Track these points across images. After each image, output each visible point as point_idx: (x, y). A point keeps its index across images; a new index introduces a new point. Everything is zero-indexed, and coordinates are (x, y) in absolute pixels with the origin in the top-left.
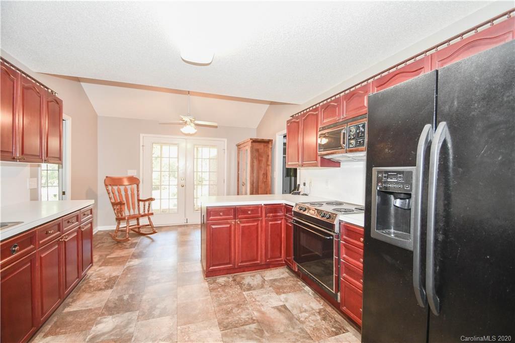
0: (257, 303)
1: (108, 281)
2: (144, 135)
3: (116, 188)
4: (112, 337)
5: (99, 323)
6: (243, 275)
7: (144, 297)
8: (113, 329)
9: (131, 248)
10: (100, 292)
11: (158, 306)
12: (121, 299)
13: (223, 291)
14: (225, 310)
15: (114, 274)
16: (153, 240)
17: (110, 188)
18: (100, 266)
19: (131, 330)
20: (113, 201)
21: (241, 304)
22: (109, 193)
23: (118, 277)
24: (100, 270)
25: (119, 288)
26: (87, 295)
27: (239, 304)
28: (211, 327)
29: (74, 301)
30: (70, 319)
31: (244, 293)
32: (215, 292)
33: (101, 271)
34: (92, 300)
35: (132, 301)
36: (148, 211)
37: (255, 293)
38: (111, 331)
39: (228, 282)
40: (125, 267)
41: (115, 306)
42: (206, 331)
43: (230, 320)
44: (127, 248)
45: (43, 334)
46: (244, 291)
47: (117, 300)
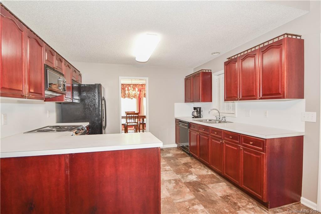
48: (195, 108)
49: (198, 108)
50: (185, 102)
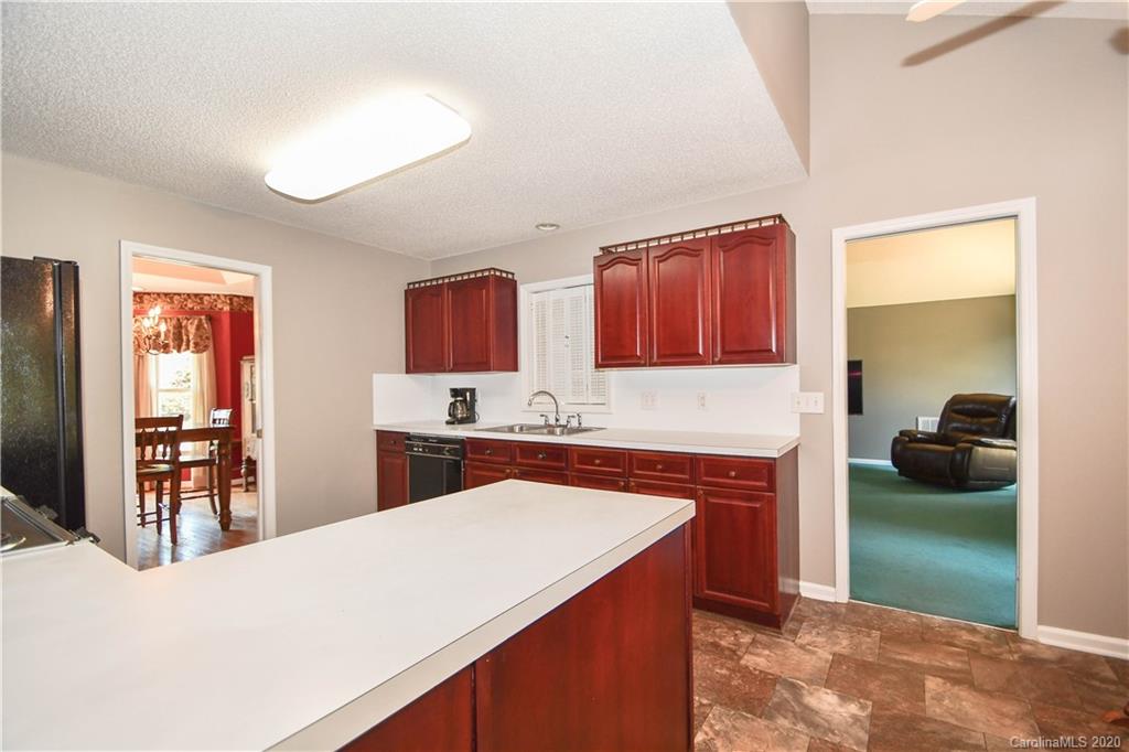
48: (455, 392)
49: (467, 390)
50: (407, 373)
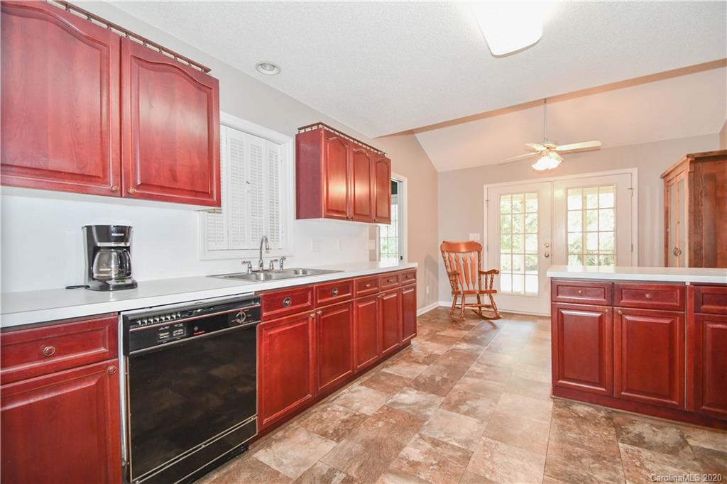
0: (644, 472)
1: (428, 357)
2: (488, 186)
3: (453, 255)
4: (408, 411)
5: (404, 392)
6: (633, 418)
7: (457, 386)
8: (414, 404)
9: (465, 330)
10: (416, 365)
11: (469, 402)
12: (432, 379)
13: (578, 426)
14: (566, 452)
15: (436, 352)
16: (495, 327)
17: (446, 255)
18: (427, 340)
19: (429, 413)
20: (449, 270)
21: (605, 459)
22: (445, 261)
23: (439, 355)
24: (424, 344)
25: (436, 367)
26: (405, 363)
27: (599, 456)
28: (530, 461)
29: (392, 364)
30: (383, 378)
31: (620, 444)
32: (561, 421)
33: (426, 346)
34: (407, 369)
35: (443, 385)
36: (491, 288)
37: (646, 454)
38: (410, 405)
39: (595, 417)
40: (451, 348)
41: (424, 384)
42: (520, 463)
43: (568, 469)
44: (461, 329)
45: (360, 383)
46: (623, 442)
47: (429, 378)
